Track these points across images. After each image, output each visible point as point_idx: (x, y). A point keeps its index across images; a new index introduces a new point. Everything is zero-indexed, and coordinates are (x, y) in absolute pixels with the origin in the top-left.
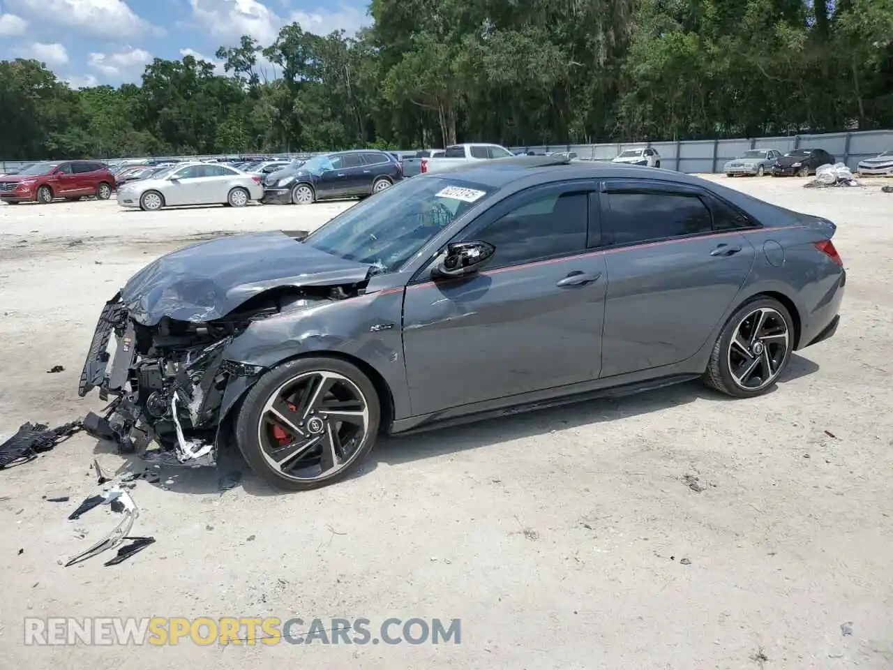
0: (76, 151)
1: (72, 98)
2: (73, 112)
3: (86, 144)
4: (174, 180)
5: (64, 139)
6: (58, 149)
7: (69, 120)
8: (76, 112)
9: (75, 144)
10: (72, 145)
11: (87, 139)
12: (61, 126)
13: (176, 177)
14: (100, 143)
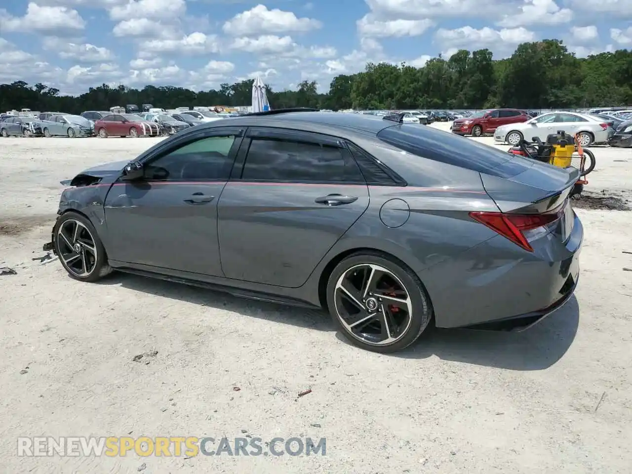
0: (567, 102)
1: (575, 63)
2: (572, 74)
3: (575, 97)
4: (533, 124)
5: (560, 93)
6: (555, 101)
7: (568, 80)
8: (574, 75)
9: (567, 97)
10: (565, 98)
11: (578, 93)
12: (561, 84)
13: (536, 122)
14: (586, 96)
